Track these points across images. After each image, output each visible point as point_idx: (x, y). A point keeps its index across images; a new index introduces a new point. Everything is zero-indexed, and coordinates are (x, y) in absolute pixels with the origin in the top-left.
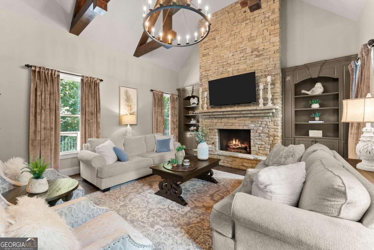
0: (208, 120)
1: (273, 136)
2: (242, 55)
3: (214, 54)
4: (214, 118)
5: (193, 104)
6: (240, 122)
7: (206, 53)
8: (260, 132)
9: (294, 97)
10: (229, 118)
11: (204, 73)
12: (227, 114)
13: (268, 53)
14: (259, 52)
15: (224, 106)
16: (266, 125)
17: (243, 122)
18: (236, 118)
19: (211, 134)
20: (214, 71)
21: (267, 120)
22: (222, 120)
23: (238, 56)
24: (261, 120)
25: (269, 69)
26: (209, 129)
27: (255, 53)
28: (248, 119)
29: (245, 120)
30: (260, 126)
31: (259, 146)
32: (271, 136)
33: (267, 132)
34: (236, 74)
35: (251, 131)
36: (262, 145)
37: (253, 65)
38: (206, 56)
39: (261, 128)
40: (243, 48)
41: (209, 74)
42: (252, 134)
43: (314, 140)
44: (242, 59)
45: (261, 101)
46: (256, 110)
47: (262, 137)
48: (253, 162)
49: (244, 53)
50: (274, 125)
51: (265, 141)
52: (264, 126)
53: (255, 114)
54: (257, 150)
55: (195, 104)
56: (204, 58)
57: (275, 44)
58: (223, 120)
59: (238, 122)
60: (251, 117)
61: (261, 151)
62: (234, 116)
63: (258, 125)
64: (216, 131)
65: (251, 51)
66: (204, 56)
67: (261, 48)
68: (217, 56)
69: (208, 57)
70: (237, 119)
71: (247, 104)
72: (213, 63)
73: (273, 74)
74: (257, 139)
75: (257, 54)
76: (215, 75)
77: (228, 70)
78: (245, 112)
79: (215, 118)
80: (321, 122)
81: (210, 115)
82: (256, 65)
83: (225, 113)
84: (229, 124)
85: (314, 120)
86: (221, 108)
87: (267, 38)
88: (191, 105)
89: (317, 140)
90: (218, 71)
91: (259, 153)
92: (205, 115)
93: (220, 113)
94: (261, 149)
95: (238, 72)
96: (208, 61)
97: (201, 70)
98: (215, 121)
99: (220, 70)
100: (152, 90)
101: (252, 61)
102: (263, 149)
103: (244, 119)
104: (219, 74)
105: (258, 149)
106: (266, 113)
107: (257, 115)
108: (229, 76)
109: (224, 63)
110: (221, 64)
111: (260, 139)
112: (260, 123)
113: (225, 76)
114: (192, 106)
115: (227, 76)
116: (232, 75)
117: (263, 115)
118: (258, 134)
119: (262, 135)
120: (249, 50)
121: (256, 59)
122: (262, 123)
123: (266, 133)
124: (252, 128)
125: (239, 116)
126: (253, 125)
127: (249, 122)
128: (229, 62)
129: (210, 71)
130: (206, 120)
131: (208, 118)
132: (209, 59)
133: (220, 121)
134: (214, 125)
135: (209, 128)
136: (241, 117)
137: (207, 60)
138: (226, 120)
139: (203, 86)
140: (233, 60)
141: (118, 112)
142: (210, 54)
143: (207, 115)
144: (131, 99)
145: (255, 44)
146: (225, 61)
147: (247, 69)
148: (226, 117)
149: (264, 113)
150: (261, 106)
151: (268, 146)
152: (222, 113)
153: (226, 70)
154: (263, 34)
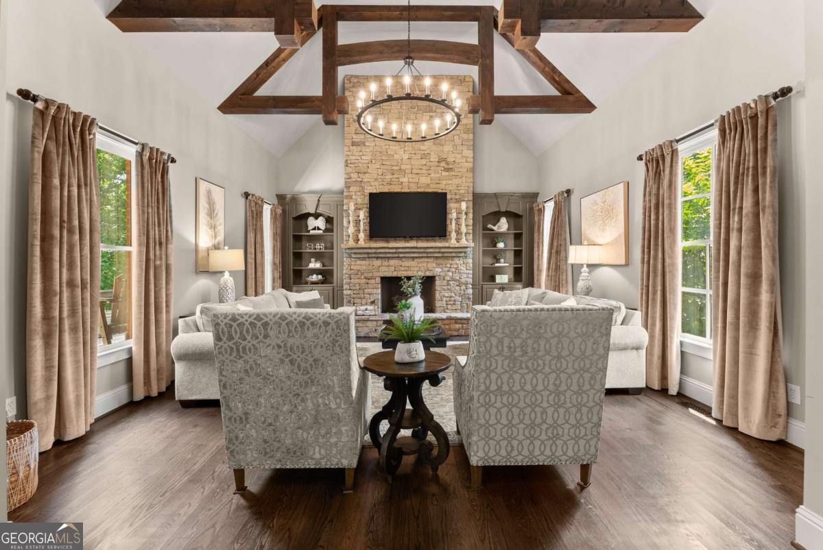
0: (363, 262)
1: (464, 284)
2: (424, 162)
3: (376, 148)
4: (375, 257)
5: (314, 229)
6: (419, 265)
7: (359, 140)
8: (448, 278)
9: (481, 232)
10: (403, 260)
11: (354, 176)
12: (401, 253)
13: (460, 170)
14: (448, 164)
15: (393, 239)
16: (457, 268)
17: (425, 264)
18: (413, 258)
19: (370, 286)
20: (375, 176)
21: (458, 262)
22: (390, 261)
23: (417, 162)
24: (451, 262)
25: (461, 192)
26: (366, 278)
27: (443, 164)
28: (432, 260)
29: (428, 262)
30: (449, 271)
31: (448, 299)
32: (462, 283)
33: (458, 278)
34: (414, 189)
35: (437, 278)
36: (451, 297)
37: (440, 182)
38: (359, 145)
39: (450, 274)
40: (426, 152)
41: (366, 180)
42: (437, 283)
43: (501, 286)
44: (424, 167)
45: (454, 235)
46: (449, 248)
47: (450, 285)
48: (445, 322)
49: (428, 161)
50: (467, 269)
51: (456, 291)
52: (454, 270)
53: (443, 253)
54: (445, 306)
55: (319, 229)
56: (354, 147)
57: (469, 160)
58: (392, 262)
59: (416, 265)
60: (437, 257)
61: (449, 307)
62: (412, 255)
63: (446, 269)
64: (378, 280)
65: (437, 160)
66: (354, 144)
67: (451, 159)
68: (380, 152)
69: (364, 149)
70: (416, 260)
71: (431, 238)
72: (374, 161)
73: (466, 199)
74: (444, 290)
75: (446, 166)
76: (377, 184)
77: (401, 180)
78: (431, 250)
79: (377, 258)
80: (507, 264)
81: (368, 253)
82: (444, 182)
83: (400, 250)
84: (403, 269)
85: (500, 263)
86: (388, 242)
87: (460, 148)
88: (309, 231)
89: (504, 286)
90: (382, 177)
91: (447, 309)
92: (360, 253)
93: (391, 251)
94: (449, 303)
95: (418, 188)
96: (363, 155)
97: (349, 170)
98: (377, 263)
99: (387, 177)
100: (247, 195)
101: (437, 175)
102: (452, 303)
103: (426, 260)
104: (384, 183)
105: (447, 304)
106: (460, 252)
107: (446, 255)
108: (403, 191)
109: (395, 168)
110: (389, 167)
111: (448, 289)
112: (449, 266)
113: (396, 189)
114: (312, 232)
115: (399, 190)
116: (408, 191)
117: (454, 255)
118: (446, 282)
119: (451, 283)
120: (434, 158)
121: (444, 174)
122: (452, 266)
123: (456, 280)
124: (438, 274)
125: (421, 255)
126: (439, 270)
127: (434, 265)
128: (403, 167)
129: (367, 175)
130: (359, 262)
131: (364, 259)
132: (364, 153)
133: (385, 263)
134: (375, 270)
135: (365, 275)
136: (422, 257)
137: (361, 154)
138: (397, 261)
139: (351, 198)
140: (409, 167)
141: (194, 242)
142: (367, 144)
143: (365, 253)
144: (216, 212)
145: (443, 151)
146: (396, 164)
147: (431, 186)
148: (399, 257)
149: (456, 252)
150: (453, 242)
151: (458, 298)
152: (394, 251)
153: (397, 180)
154: (454, 140)
